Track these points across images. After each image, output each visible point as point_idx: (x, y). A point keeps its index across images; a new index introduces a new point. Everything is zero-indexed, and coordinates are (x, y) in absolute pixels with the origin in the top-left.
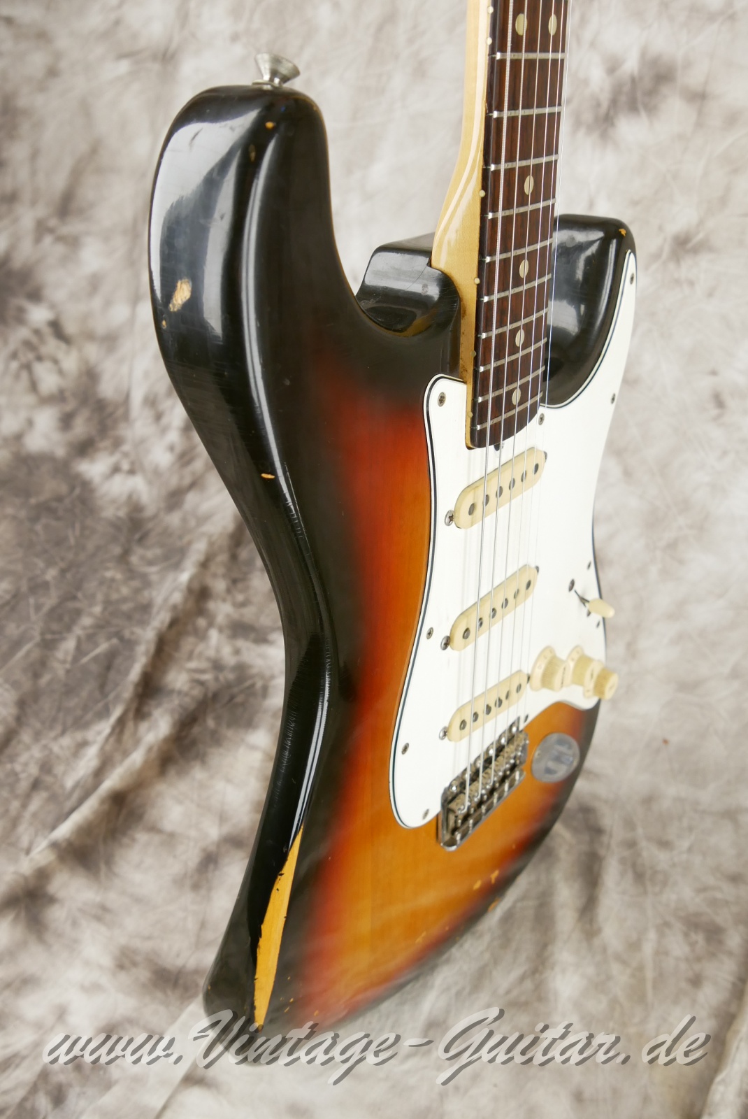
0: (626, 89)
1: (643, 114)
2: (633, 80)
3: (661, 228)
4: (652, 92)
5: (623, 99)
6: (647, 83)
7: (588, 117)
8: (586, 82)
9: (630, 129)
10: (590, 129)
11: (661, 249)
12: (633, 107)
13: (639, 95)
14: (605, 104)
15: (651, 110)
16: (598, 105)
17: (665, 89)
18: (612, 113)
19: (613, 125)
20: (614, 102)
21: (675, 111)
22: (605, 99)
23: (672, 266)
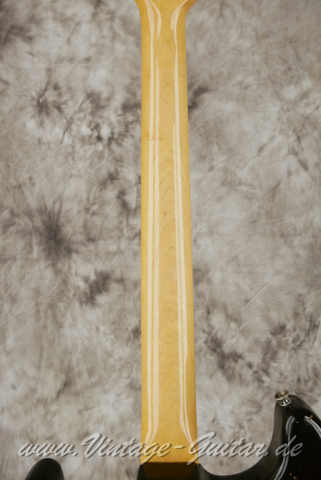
0: (94, 285)
1: (104, 292)
2: (96, 282)
3: (126, 329)
5: (95, 289)
7: (84, 299)
8: (79, 287)
9: (102, 299)
10: (87, 303)
12: (99, 291)
14: (89, 293)
15: (106, 290)
16: (86, 294)
17: (108, 282)
19: (94, 299)
20: (92, 291)
22: (88, 291)
23: (136, 341)
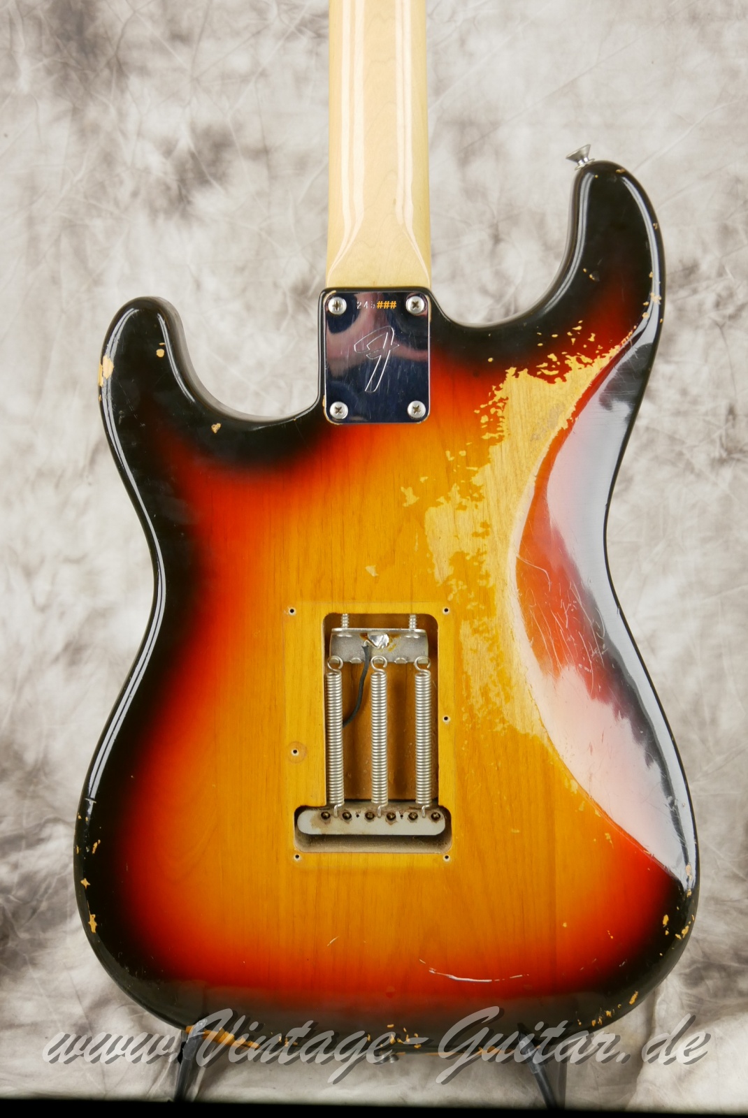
4: (215, 162)
6: (208, 155)
11: (285, 305)
13: (204, 168)
18: (184, 192)
21: (244, 174)
